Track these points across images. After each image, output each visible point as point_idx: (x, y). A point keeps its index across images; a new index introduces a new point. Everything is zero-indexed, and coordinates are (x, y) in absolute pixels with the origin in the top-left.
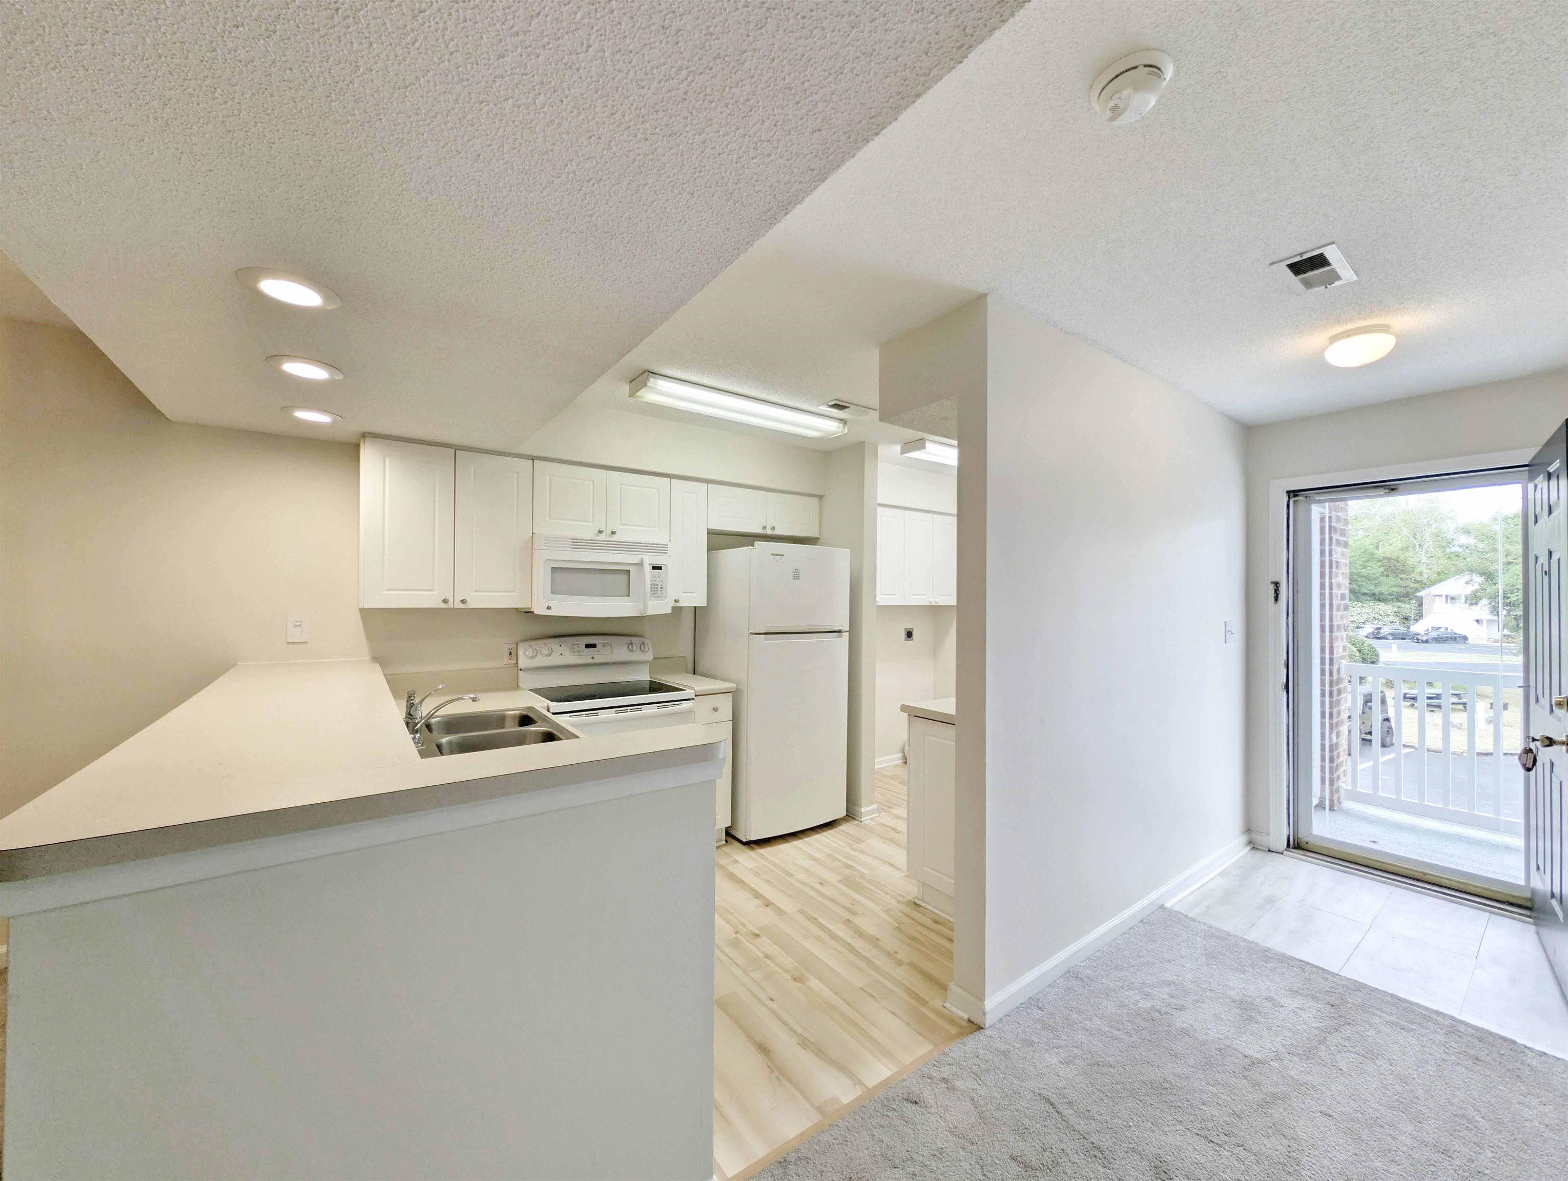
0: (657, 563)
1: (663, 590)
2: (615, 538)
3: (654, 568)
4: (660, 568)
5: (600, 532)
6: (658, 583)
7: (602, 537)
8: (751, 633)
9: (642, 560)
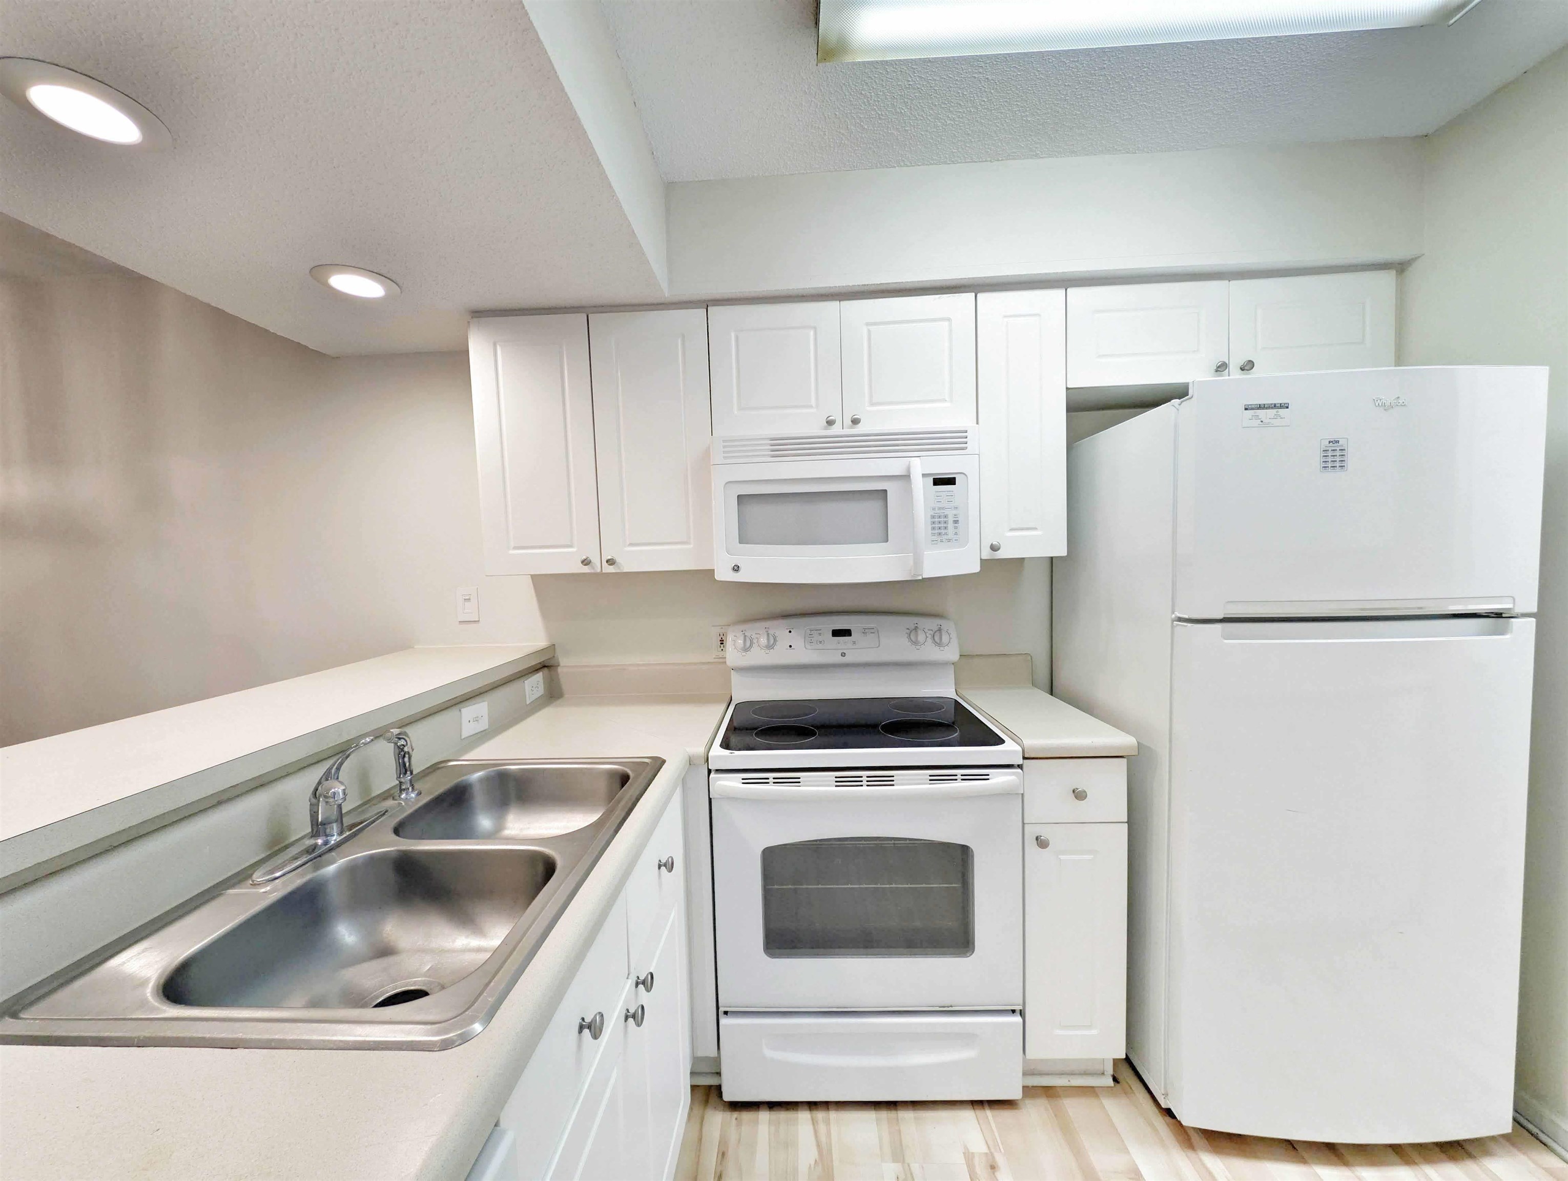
0: (944, 469)
1: (959, 525)
2: (860, 429)
3: (938, 482)
4: (951, 481)
5: (830, 423)
6: (947, 512)
7: (836, 430)
8: (1180, 619)
9: (909, 469)
